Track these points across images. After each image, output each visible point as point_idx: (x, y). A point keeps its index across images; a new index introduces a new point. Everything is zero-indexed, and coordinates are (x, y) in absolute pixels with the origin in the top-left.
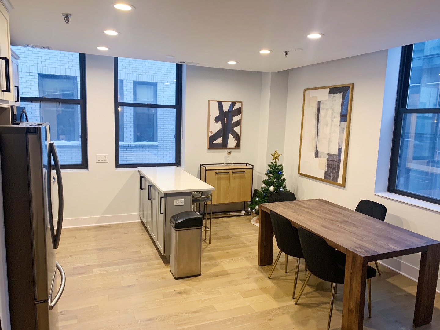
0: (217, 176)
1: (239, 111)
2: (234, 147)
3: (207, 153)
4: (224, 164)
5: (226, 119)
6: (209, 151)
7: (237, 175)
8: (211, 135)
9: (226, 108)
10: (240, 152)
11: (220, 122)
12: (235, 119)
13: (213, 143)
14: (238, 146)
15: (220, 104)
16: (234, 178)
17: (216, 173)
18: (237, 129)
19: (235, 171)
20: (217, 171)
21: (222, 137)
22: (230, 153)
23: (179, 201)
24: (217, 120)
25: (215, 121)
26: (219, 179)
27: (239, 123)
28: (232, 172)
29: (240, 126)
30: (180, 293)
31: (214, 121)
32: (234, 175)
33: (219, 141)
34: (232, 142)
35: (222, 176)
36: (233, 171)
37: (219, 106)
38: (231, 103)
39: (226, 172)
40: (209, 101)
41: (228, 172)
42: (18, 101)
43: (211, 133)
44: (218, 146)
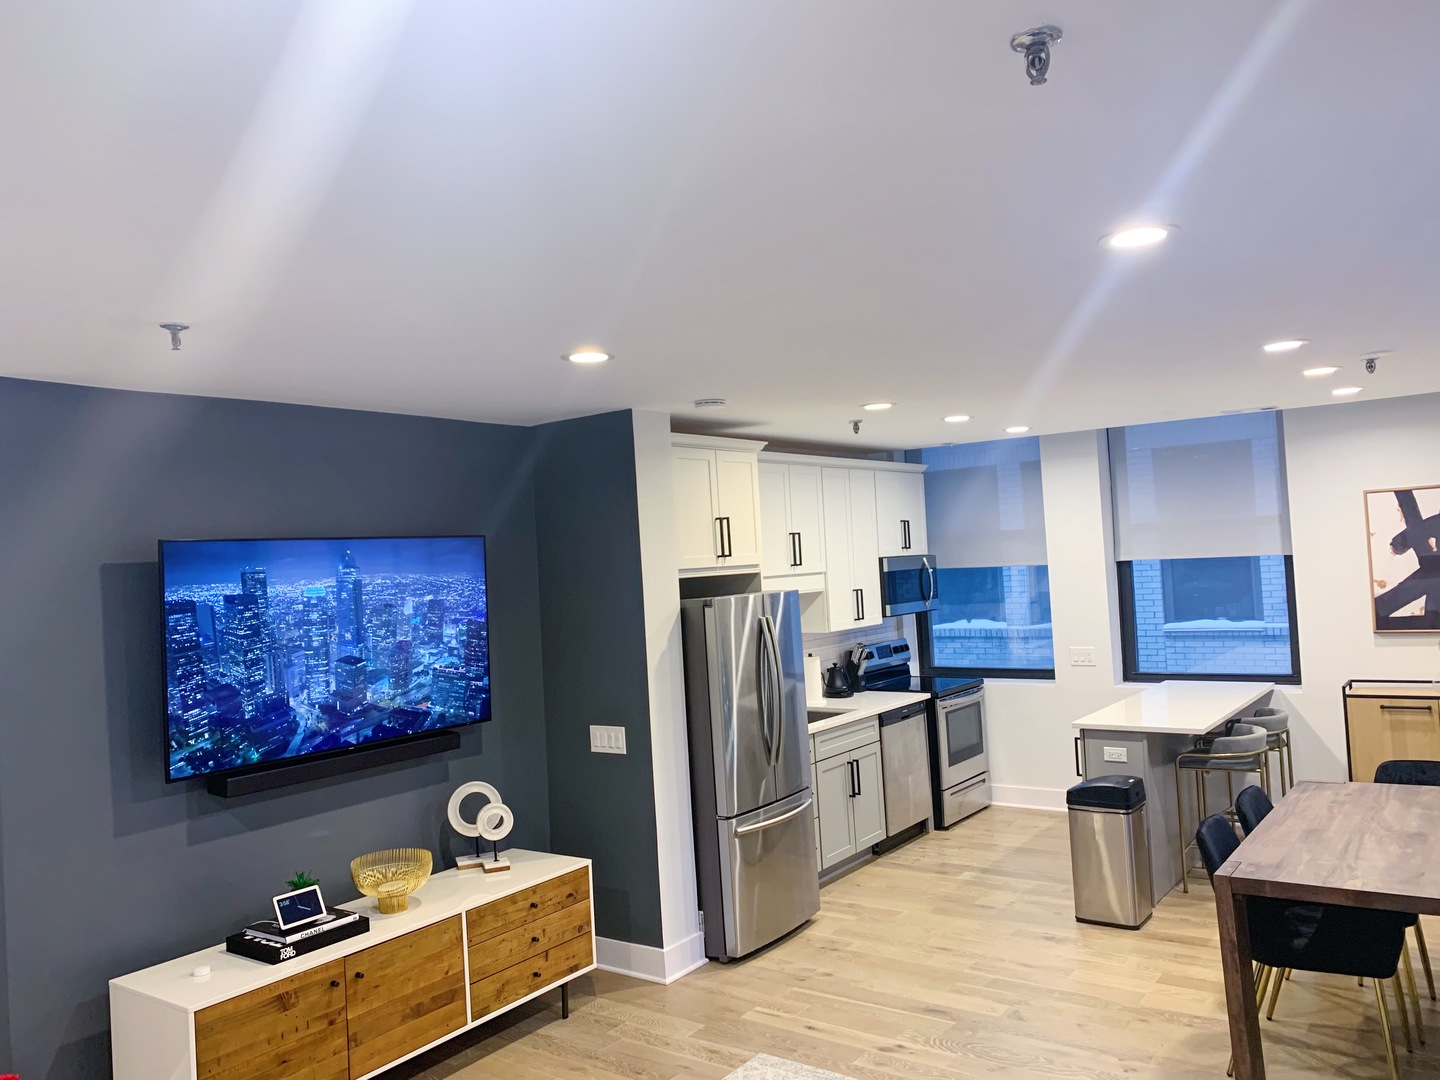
0: (1387, 716)
3: (1376, 645)
4: (1431, 682)
5: (1433, 541)
6: (1382, 640)
8: (1379, 592)
9: (1429, 506)
13: (1392, 616)
15: (1406, 499)
17: (1382, 707)
20: (1386, 702)
21: (1424, 597)
23: (1115, 752)
24: (1400, 544)
25: (1391, 551)
26: (1394, 727)
31: (1389, 549)
35: (1408, 717)
37: (1400, 506)
39: (1421, 706)
40: (1366, 493)
41: (1429, 708)
42: (907, 546)
43: (1382, 585)
44: (1411, 624)
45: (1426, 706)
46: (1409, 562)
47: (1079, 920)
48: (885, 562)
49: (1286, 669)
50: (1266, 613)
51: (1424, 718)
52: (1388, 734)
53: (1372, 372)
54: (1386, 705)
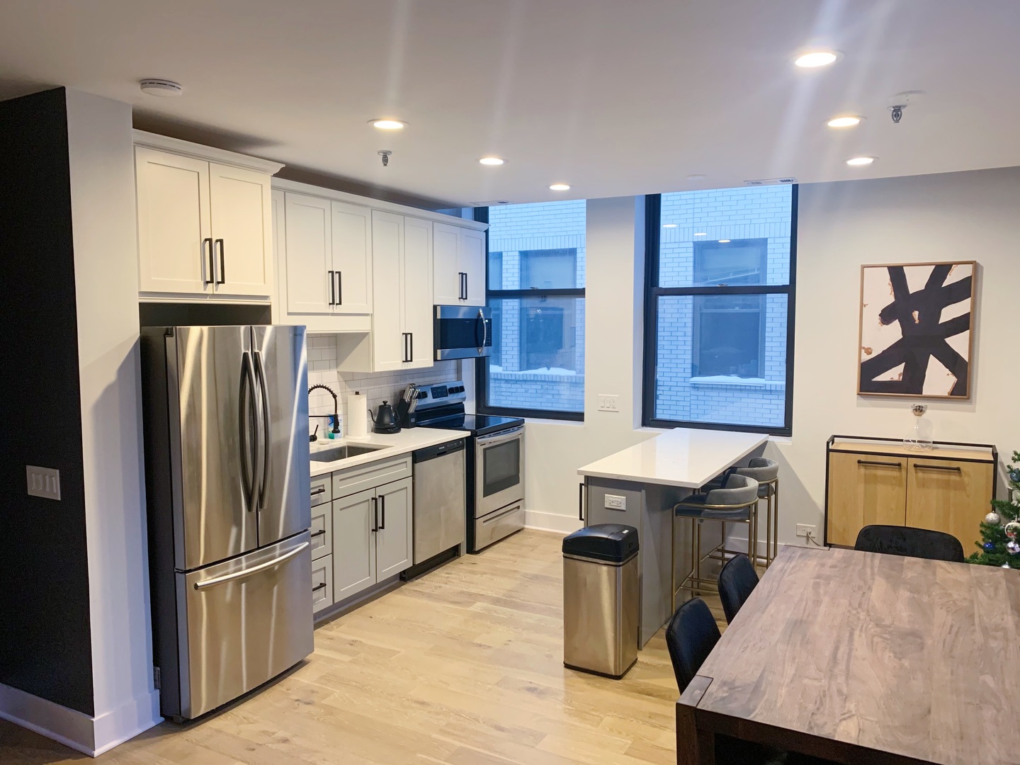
0: (862, 470)
1: (964, 289)
2: (946, 394)
3: (858, 405)
4: (902, 440)
5: (916, 314)
6: (863, 401)
7: (935, 476)
8: (866, 357)
9: (917, 281)
10: (974, 411)
11: (896, 323)
12: (949, 313)
13: (874, 380)
14: (961, 391)
15: (897, 274)
16: (923, 484)
17: (859, 462)
18: (958, 343)
19: (925, 464)
20: (863, 458)
21: (904, 364)
22: (919, 410)
23: (615, 500)
24: (887, 316)
25: (879, 321)
26: (868, 480)
27: (962, 324)
28: (915, 466)
29: (967, 332)
30: (532, 690)
31: (877, 319)
32: (920, 474)
33: (894, 374)
34: (938, 377)
35: (880, 472)
36: (918, 464)
37: (892, 280)
38: (934, 267)
39: (895, 463)
40: (863, 267)
41: (899, 465)
42: (463, 296)
43: (869, 351)
44: (890, 389)
45: (897, 462)
46: (894, 332)
47: (567, 666)
48: (439, 309)
49: (780, 422)
50: (766, 373)
51: (895, 473)
52: (861, 488)
53: (897, 121)
54: (863, 460)
